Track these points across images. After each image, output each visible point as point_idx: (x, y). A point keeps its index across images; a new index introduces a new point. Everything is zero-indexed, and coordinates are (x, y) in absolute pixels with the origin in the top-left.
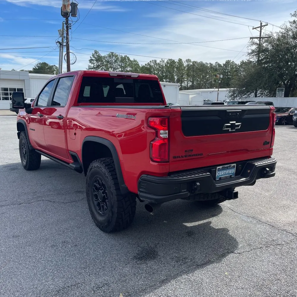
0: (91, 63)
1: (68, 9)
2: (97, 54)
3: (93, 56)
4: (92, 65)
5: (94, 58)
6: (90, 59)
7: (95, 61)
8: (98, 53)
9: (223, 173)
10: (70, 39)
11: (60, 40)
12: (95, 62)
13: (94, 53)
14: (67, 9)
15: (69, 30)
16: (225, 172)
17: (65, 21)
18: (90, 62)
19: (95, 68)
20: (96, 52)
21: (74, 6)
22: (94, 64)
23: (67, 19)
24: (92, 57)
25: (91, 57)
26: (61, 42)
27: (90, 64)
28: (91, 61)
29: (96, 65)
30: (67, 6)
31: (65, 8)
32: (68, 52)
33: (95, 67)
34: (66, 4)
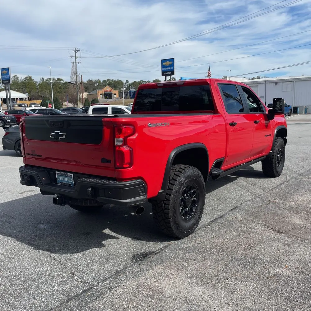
16: (64, 178)
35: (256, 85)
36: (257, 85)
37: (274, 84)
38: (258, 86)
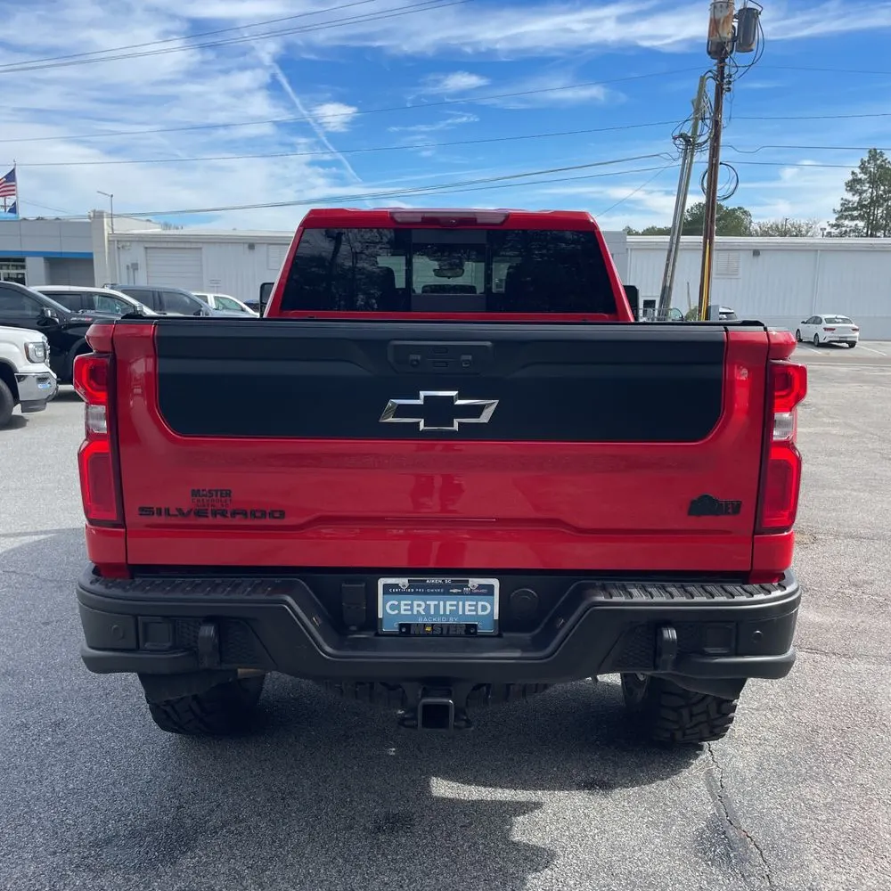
0: (851, 193)
1: (726, 31)
2: (878, 162)
3: (863, 168)
4: (856, 198)
5: (865, 174)
6: (850, 178)
7: (868, 185)
8: (881, 156)
9: (421, 610)
10: (724, 122)
11: (687, 129)
12: (864, 188)
13: (866, 159)
14: (720, 32)
15: (726, 95)
16: (432, 603)
17: (715, 68)
18: (850, 190)
19: (865, 206)
20: (874, 155)
21: (747, 17)
22: (860, 194)
23: (722, 61)
24: (857, 171)
25: (853, 173)
26: (689, 135)
27: (849, 196)
28: (852, 185)
29: (869, 195)
30: (722, 21)
31: (718, 32)
32: (714, 162)
33: (866, 203)
34: (720, 16)
35: (194, 246)
36: (200, 245)
37: (246, 246)
38: (201, 248)
